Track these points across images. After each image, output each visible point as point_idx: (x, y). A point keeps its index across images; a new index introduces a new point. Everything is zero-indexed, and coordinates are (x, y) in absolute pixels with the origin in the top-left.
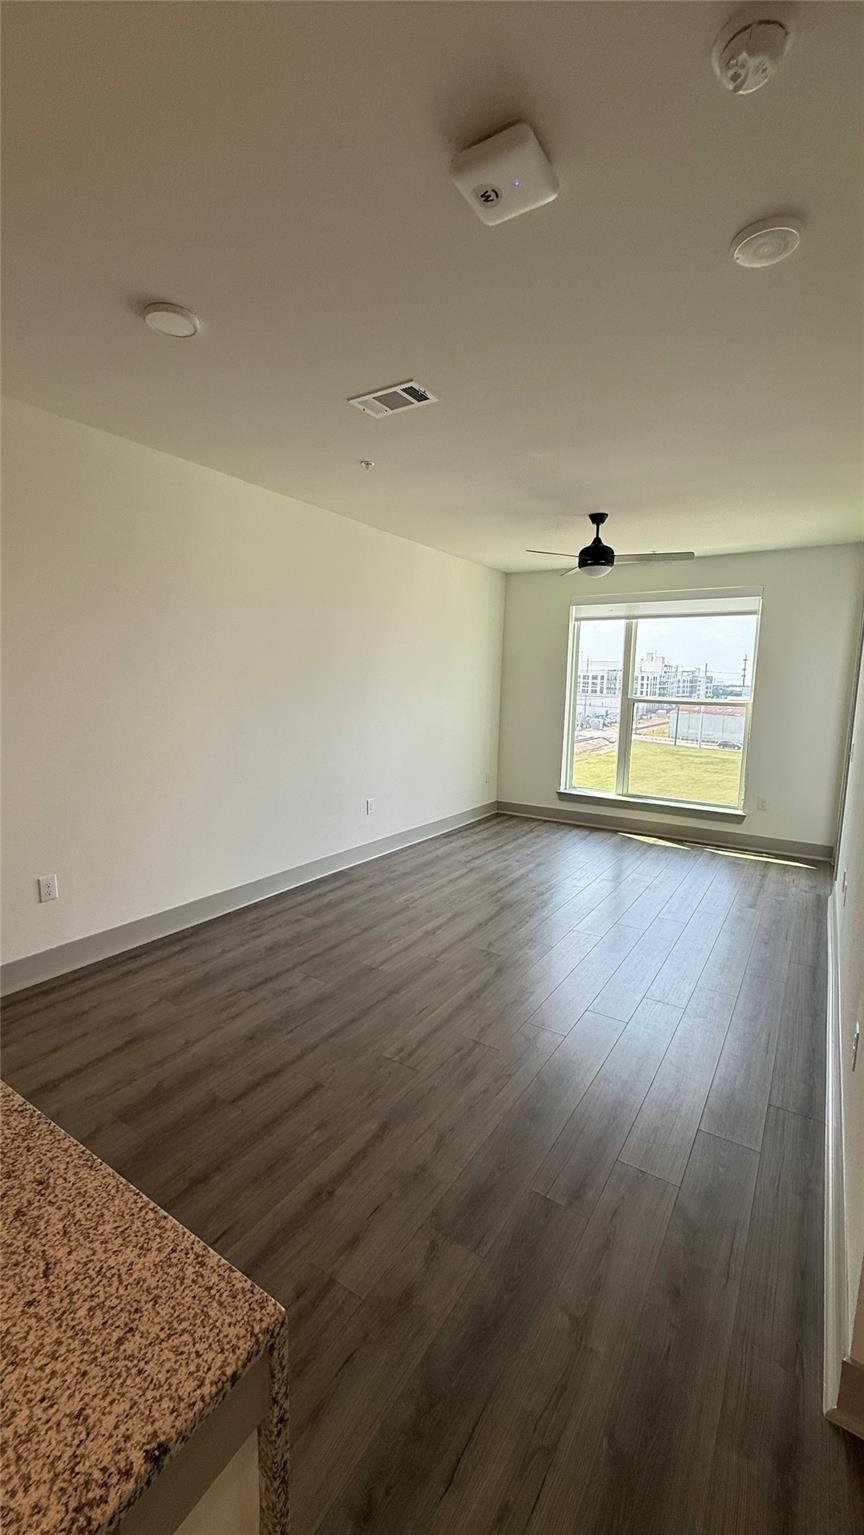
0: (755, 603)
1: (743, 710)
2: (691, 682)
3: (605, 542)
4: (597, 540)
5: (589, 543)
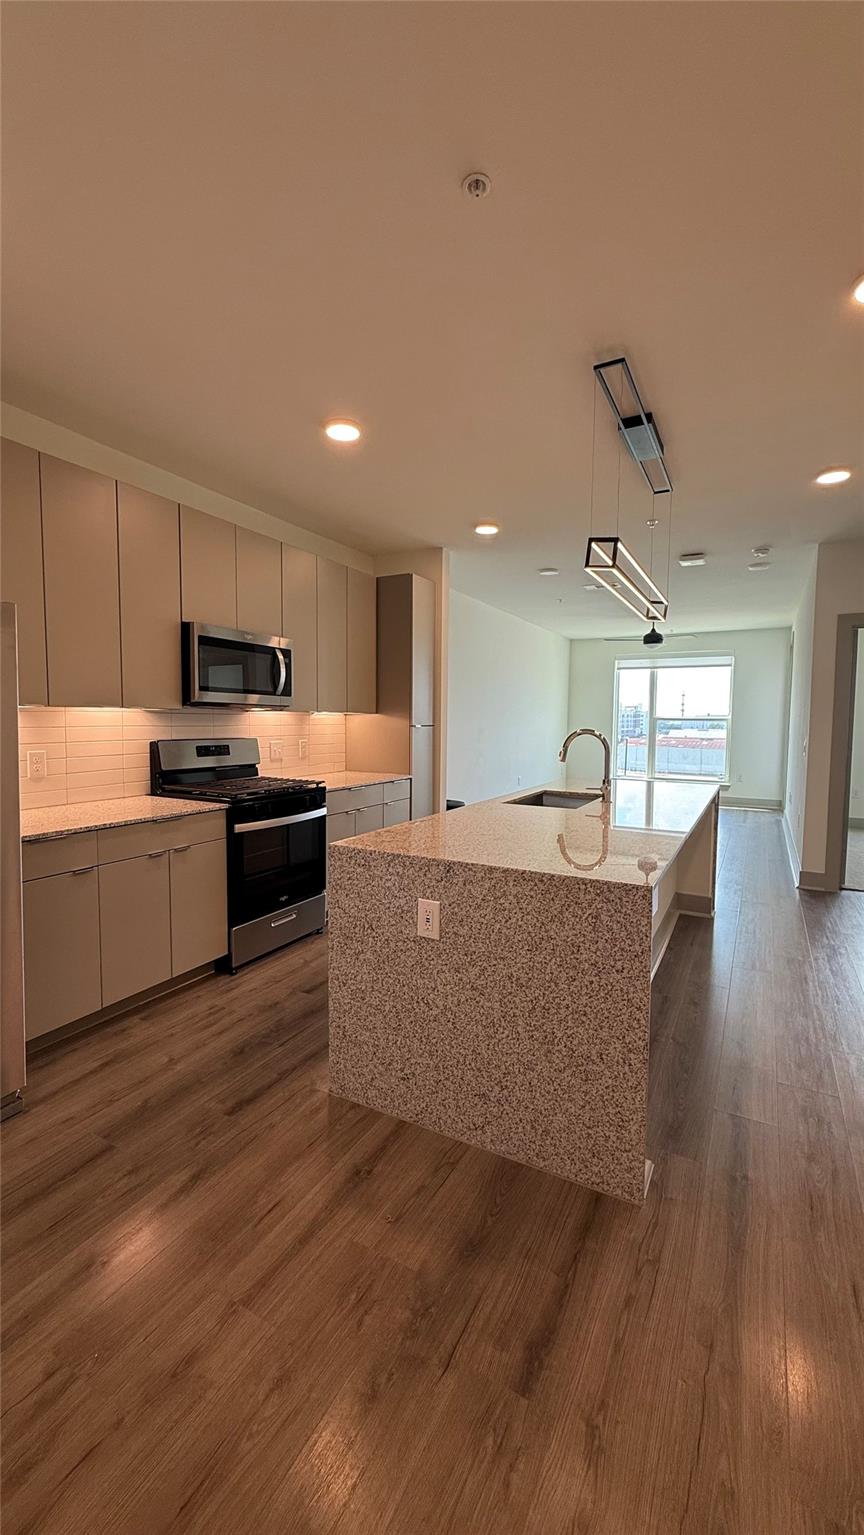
0: (730, 660)
1: (724, 723)
2: (635, 717)
3: (658, 631)
4: (653, 630)
5: (649, 632)
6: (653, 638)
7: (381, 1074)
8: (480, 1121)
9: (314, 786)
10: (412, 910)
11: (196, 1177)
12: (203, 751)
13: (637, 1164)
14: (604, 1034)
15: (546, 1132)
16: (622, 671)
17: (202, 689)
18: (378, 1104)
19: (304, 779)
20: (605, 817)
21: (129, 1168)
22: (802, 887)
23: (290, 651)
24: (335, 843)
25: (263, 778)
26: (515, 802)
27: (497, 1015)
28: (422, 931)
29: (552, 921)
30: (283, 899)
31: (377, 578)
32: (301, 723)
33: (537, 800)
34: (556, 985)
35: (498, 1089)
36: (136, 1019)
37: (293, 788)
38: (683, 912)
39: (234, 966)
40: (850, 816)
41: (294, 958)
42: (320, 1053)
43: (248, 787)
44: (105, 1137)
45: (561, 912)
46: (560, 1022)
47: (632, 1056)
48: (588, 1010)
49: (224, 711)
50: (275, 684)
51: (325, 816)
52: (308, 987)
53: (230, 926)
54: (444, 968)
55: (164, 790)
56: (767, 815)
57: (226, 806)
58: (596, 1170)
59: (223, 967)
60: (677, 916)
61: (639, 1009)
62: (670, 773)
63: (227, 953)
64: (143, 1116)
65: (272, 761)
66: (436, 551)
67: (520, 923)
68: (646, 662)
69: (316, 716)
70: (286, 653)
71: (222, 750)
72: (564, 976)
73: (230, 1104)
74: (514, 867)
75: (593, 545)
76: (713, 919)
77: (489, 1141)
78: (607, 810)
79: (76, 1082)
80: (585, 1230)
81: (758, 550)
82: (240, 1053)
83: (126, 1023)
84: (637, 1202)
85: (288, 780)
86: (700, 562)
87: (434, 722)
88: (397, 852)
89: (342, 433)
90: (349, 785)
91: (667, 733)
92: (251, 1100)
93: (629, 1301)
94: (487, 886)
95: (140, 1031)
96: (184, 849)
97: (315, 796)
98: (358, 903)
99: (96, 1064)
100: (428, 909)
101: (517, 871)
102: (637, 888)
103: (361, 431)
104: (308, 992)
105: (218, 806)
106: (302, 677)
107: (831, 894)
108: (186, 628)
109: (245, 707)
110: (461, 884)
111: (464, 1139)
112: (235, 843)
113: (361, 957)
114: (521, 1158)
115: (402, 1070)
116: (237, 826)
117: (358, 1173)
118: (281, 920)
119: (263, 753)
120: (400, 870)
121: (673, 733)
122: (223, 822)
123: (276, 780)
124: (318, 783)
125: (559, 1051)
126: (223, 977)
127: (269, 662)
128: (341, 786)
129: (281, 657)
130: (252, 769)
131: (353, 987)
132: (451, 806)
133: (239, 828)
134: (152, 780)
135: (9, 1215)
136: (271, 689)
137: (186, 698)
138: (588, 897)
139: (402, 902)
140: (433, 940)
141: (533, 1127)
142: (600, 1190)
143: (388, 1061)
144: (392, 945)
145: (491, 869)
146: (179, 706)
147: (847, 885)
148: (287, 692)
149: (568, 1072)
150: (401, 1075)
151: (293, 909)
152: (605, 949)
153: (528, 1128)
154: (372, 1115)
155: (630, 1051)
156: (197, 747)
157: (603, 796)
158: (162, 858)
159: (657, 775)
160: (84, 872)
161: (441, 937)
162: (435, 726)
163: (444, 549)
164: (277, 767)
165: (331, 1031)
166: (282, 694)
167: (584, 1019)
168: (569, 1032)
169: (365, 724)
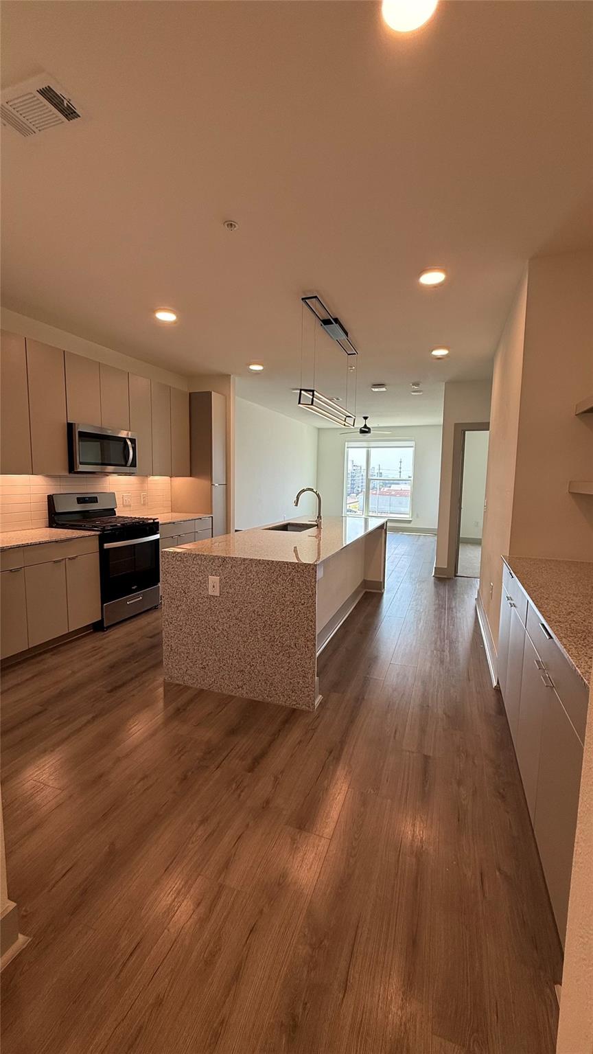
6: (365, 430)
7: (191, 667)
8: (240, 684)
9: (152, 521)
10: (206, 582)
11: (94, 718)
12: (81, 500)
13: (312, 692)
14: (296, 634)
15: (272, 684)
16: (349, 449)
17: (81, 463)
18: (189, 683)
19: (145, 517)
20: (318, 536)
21: (58, 716)
22: (437, 576)
23: (135, 440)
24: (166, 549)
25: (119, 517)
26: (269, 529)
27: (248, 630)
28: (210, 593)
29: (273, 583)
30: (134, 588)
31: (190, 394)
32: (142, 483)
33: (285, 528)
34: (275, 613)
35: (249, 667)
36: (48, 655)
37: (138, 522)
38: (368, 590)
39: (105, 626)
40: (461, 536)
41: (143, 621)
42: (159, 664)
43: (110, 522)
44: (41, 706)
45: (277, 578)
46: (277, 630)
47: (309, 643)
48: (290, 624)
49: (95, 476)
50: (126, 461)
51: (159, 539)
52: (151, 635)
53: (103, 603)
54: (223, 610)
55: (57, 524)
56: (431, 538)
57: (98, 533)
58: (294, 698)
59: (98, 627)
60: (364, 592)
61: (311, 621)
62: (391, 513)
63: (100, 619)
64: (62, 695)
65: (124, 506)
66: (226, 377)
67: (258, 585)
68: (365, 444)
69: (151, 478)
70: (133, 441)
71: (94, 500)
72: (278, 609)
73: (109, 688)
74: (255, 558)
75: (302, 392)
76: (383, 593)
77: (244, 693)
78: (319, 533)
79: (19, 684)
80: (286, 722)
81: (413, 385)
82: (113, 667)
83: (43, 657)
84: (311, 710)
85: (135, 518)
86: (384, 389)
87: (226, 481)
88: (197, 553)
89: (166, 317)
90: (173, 521)
91: (390, 487)
92: (120, 686)
93: (300, 742)
94: (242, 568)
95: (51, 661)
96: (73, 558)
97: (153, 527)
98: (177, 580)
99: (30, 676)
100: (214, 580)
101: (256, 560)
102: (310, 565)
103: (177, 316)
104: (151, 637)
105: (93, 533)
106: (142, 454)
107: (449, 579)
108: (70, 427)
109: (107, 474)
110: (230, 568)
111: (233, 694)
112: (104, 554)
113: (180, 608)
114: (260, 699)
115: (202, 664)
116: (105, 545)
117: (179, 710)
118: (134, 600)
119: (119, 502)
120: (199, 562)
121: (394, 487)
122: (97, 542)
123: (127, 518)
124: (154, 520)
125: (277, 645)
126: (98, 633)
127: (122, 446)
128: (168, 521)
129: (129, 443)
130: (111, 512)
131: (176, 624)
132: (236, 531)
133: (106, 546)
134: (49, 518)
135: (5, 733)
136: (124, 463)
137: (72, 468)
138: (289, 570)
139: (201, 578)
140: (217, 597)
141: (265, 683)
142: (295, 707)
143: (194, 660)
144: (196, 600)
145: (244, 559)
146: (67, 474)
147: (459, 574)
148: (134, 464)
149: (281, 654)
150: (201, 666)
151: (141, 593)
152: (297, 594)
153: (263, 684)
154: (187, 688)
155: (308, 641)
156: (78, 498)
157: (317, 525)
158: (61, 563)
159: (371, 514)
160: (17, 570)
161: (220, 594)
162: (227, 485)
163: (232, 376)
164: (127, 510)
165: (164, 648)
166: (130, 466)
167: (288, 628)
168: (281, 635)
169: (183, 484)
